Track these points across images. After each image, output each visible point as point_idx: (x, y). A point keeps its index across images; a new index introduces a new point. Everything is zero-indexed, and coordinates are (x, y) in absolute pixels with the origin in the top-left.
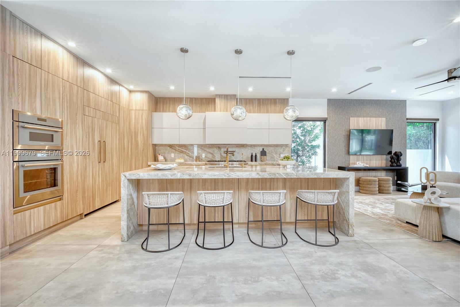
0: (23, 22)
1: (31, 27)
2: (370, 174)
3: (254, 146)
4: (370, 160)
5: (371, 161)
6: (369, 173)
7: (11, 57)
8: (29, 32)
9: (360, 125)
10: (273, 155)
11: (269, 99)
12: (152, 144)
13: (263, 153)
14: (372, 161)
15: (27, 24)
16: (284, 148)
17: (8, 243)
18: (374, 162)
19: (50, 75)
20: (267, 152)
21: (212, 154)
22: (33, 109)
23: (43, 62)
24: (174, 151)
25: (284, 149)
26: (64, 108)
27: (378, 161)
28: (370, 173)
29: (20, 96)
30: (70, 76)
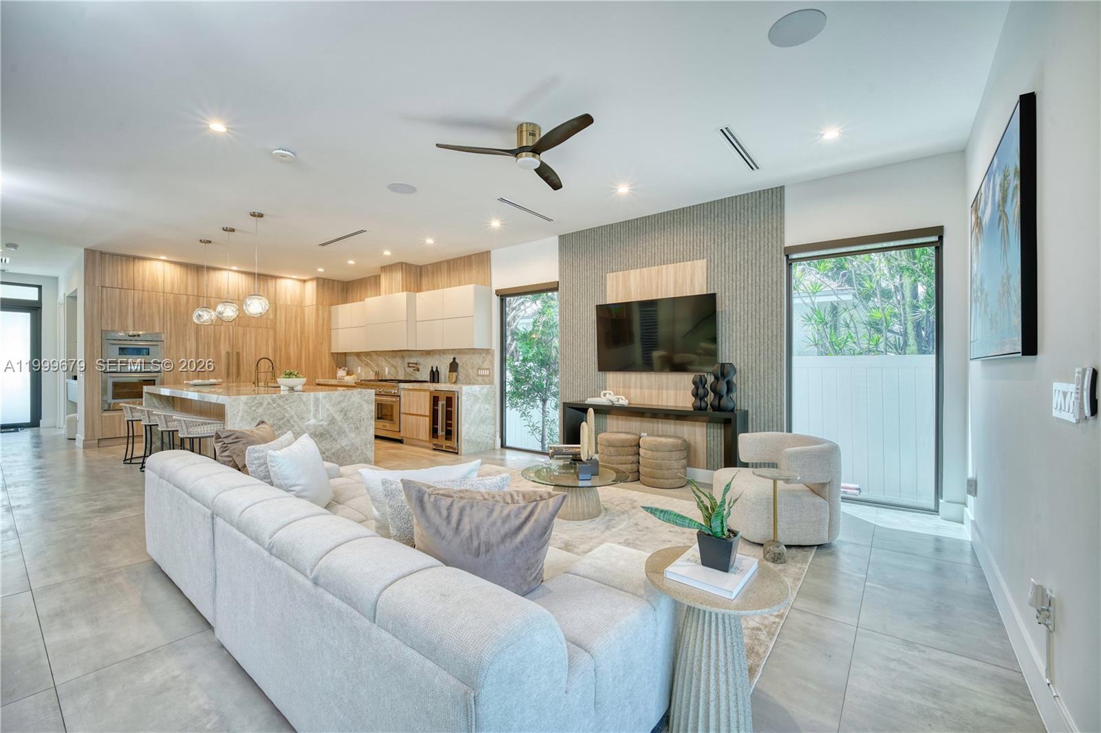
0: (113, 255)
1: (122, 256)
2: (658, 428)
3: (444, 353)
4: (660, 388)
5: (662, 389)
6: (655, 425)
7: (100, 288)
8: (119, 262)
9: (632, 289)
10: (467, 370)
11: (460, 258)
12: (332, 353)
13: (454, 367)
14: (664, 391)
15: (117, 255)
16: (485, 355)
17: (96, 438)
18: (672, 392)
19: (146, 293)
20: (460, 364)
21: (395, 368)
22: (124, 329)
23: (136, 282)
24: (360, 362)
25: (483, 358)
26: (167, 321)
27: (682, 392)
28: (660, 426)
29: (110, 319)
30: (176, 287)
